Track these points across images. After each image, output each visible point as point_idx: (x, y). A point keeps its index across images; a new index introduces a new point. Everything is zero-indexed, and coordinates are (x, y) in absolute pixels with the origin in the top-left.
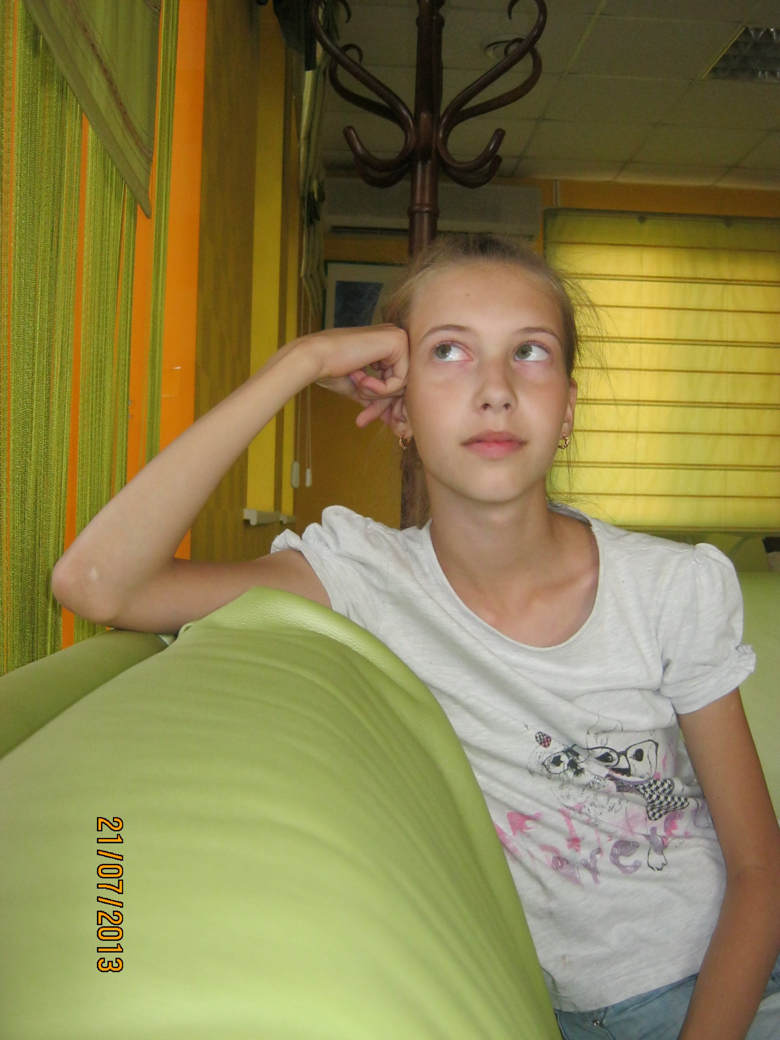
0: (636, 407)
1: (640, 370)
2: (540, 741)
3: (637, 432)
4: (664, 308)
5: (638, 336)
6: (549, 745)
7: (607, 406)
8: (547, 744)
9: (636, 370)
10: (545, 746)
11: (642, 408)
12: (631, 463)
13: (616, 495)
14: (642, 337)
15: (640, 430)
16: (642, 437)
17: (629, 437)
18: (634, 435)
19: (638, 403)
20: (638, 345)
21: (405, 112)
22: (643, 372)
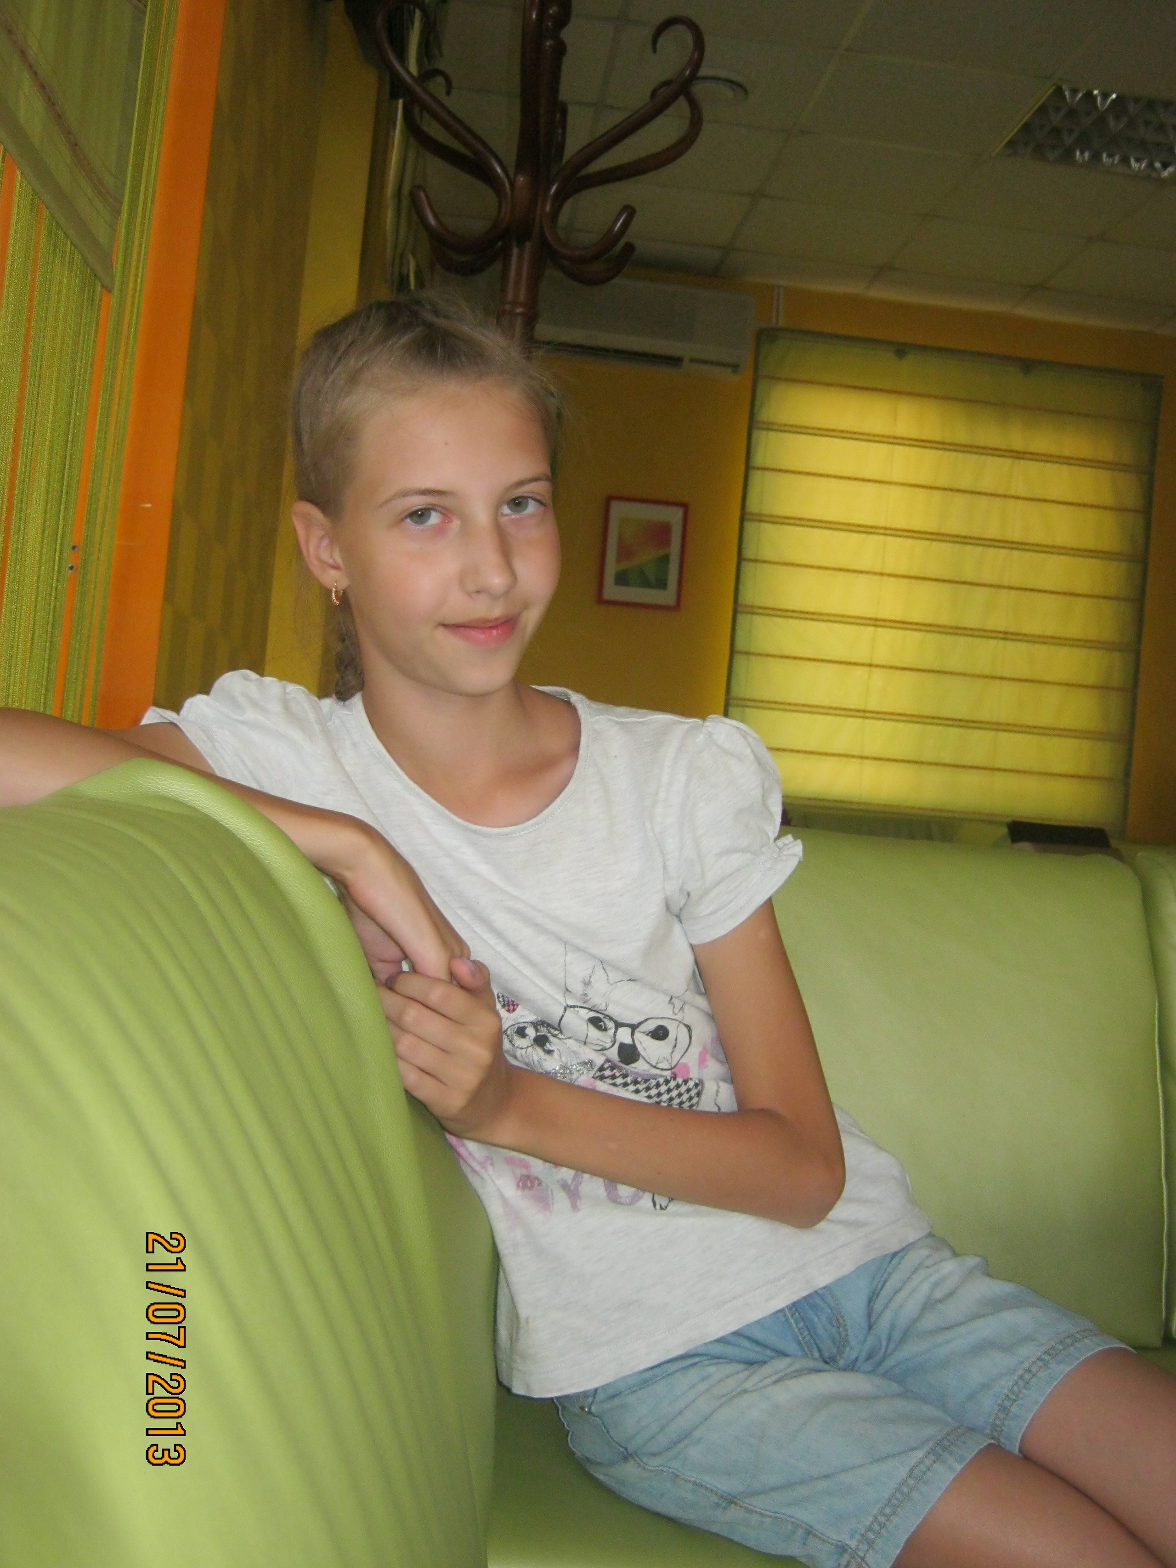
0: (871, 629)
1: (882, 574)
3: (870, 665)
4: (923, 487)
5: (882, 524)
6: (514, 1009)
7: (830, 624)
8: (511, 1007)
9: (875, 574)
10: (509, 1010)
11: (880, 630)
12: (858, 711)
13: (834, 755)
14: (888, 525)
15: (875, 662)
16: (878, 673)
17: (859, 671)
18: (867, 669)
19: (876, 622)
20: (882, 537)
22: (885, 578)
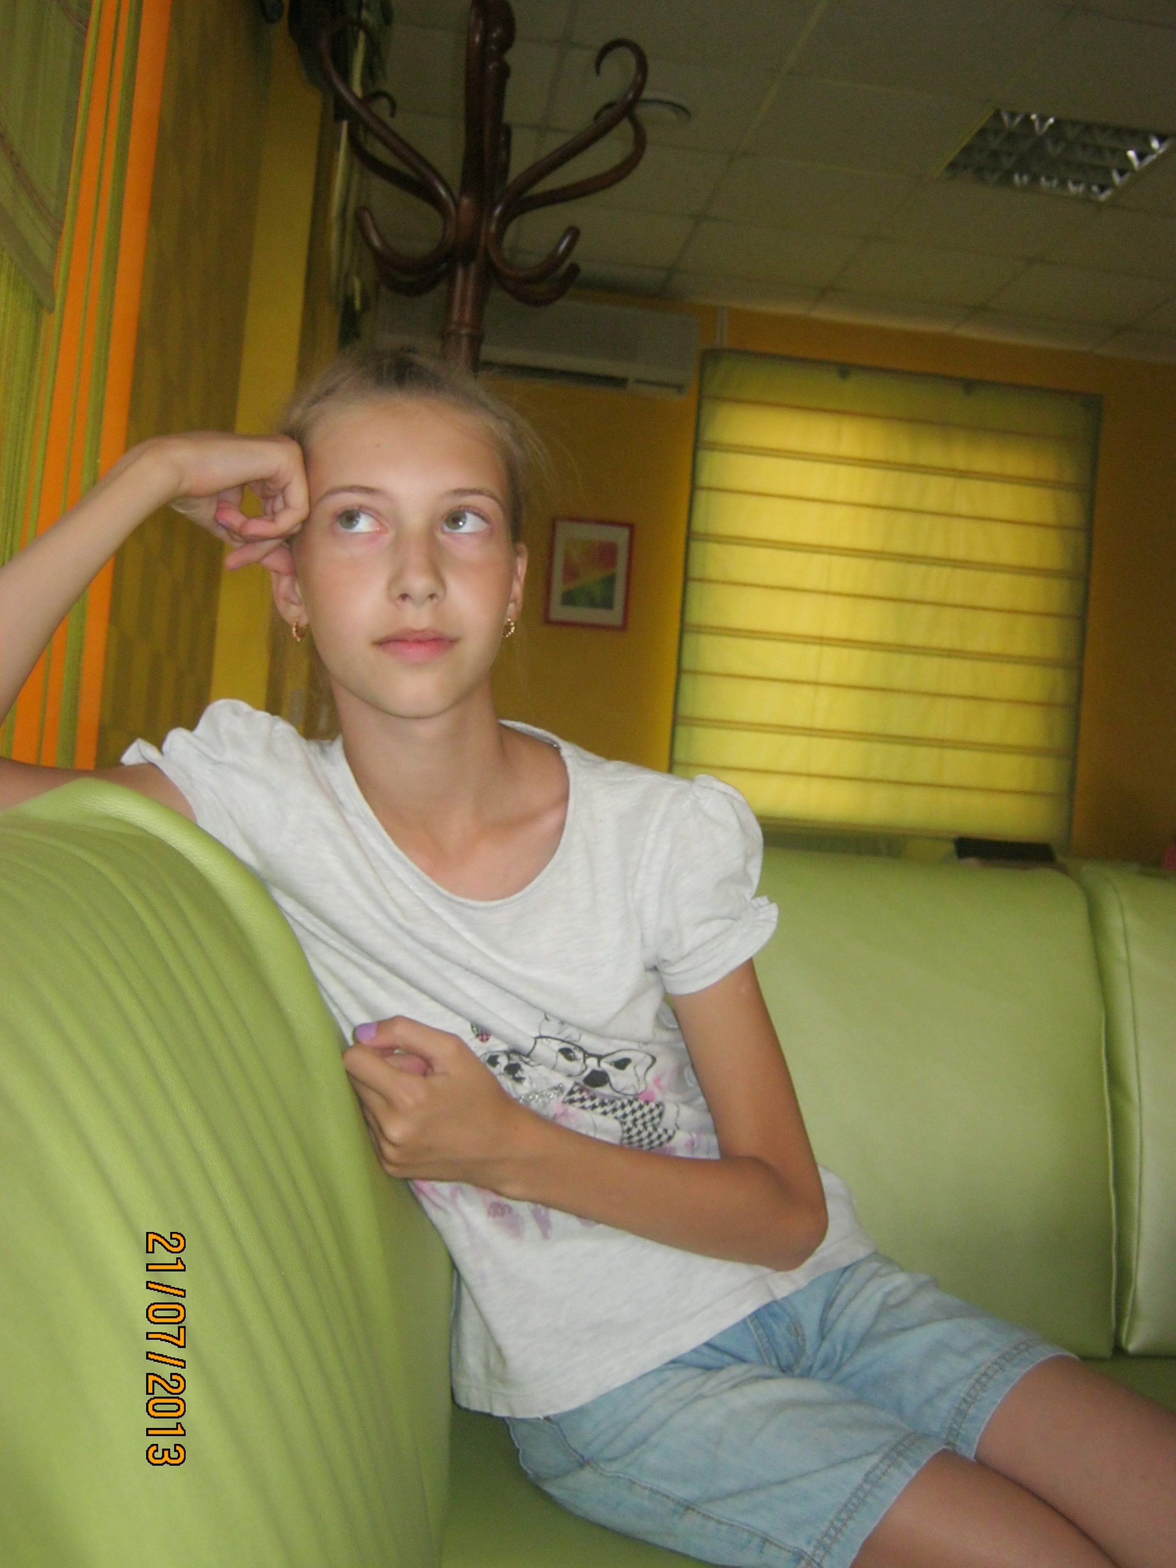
0: (817, 647)
1: (827, 593)
2: (476, 1033)
3: (817, 684)
5: (827, 545)
6: (487, 1039)
8: (485, 1037)
9: (821, 593)
10: (482, 1040)
11: (826, 649)
12: (805, 729)
13: (781, 773)
14: (833, 545)
15: (822, 680)
16: (824, 694)
18: (814, 687)
19: (821, 641)
20: (827, 557)
21: (443, 192)
22: (830, 598)
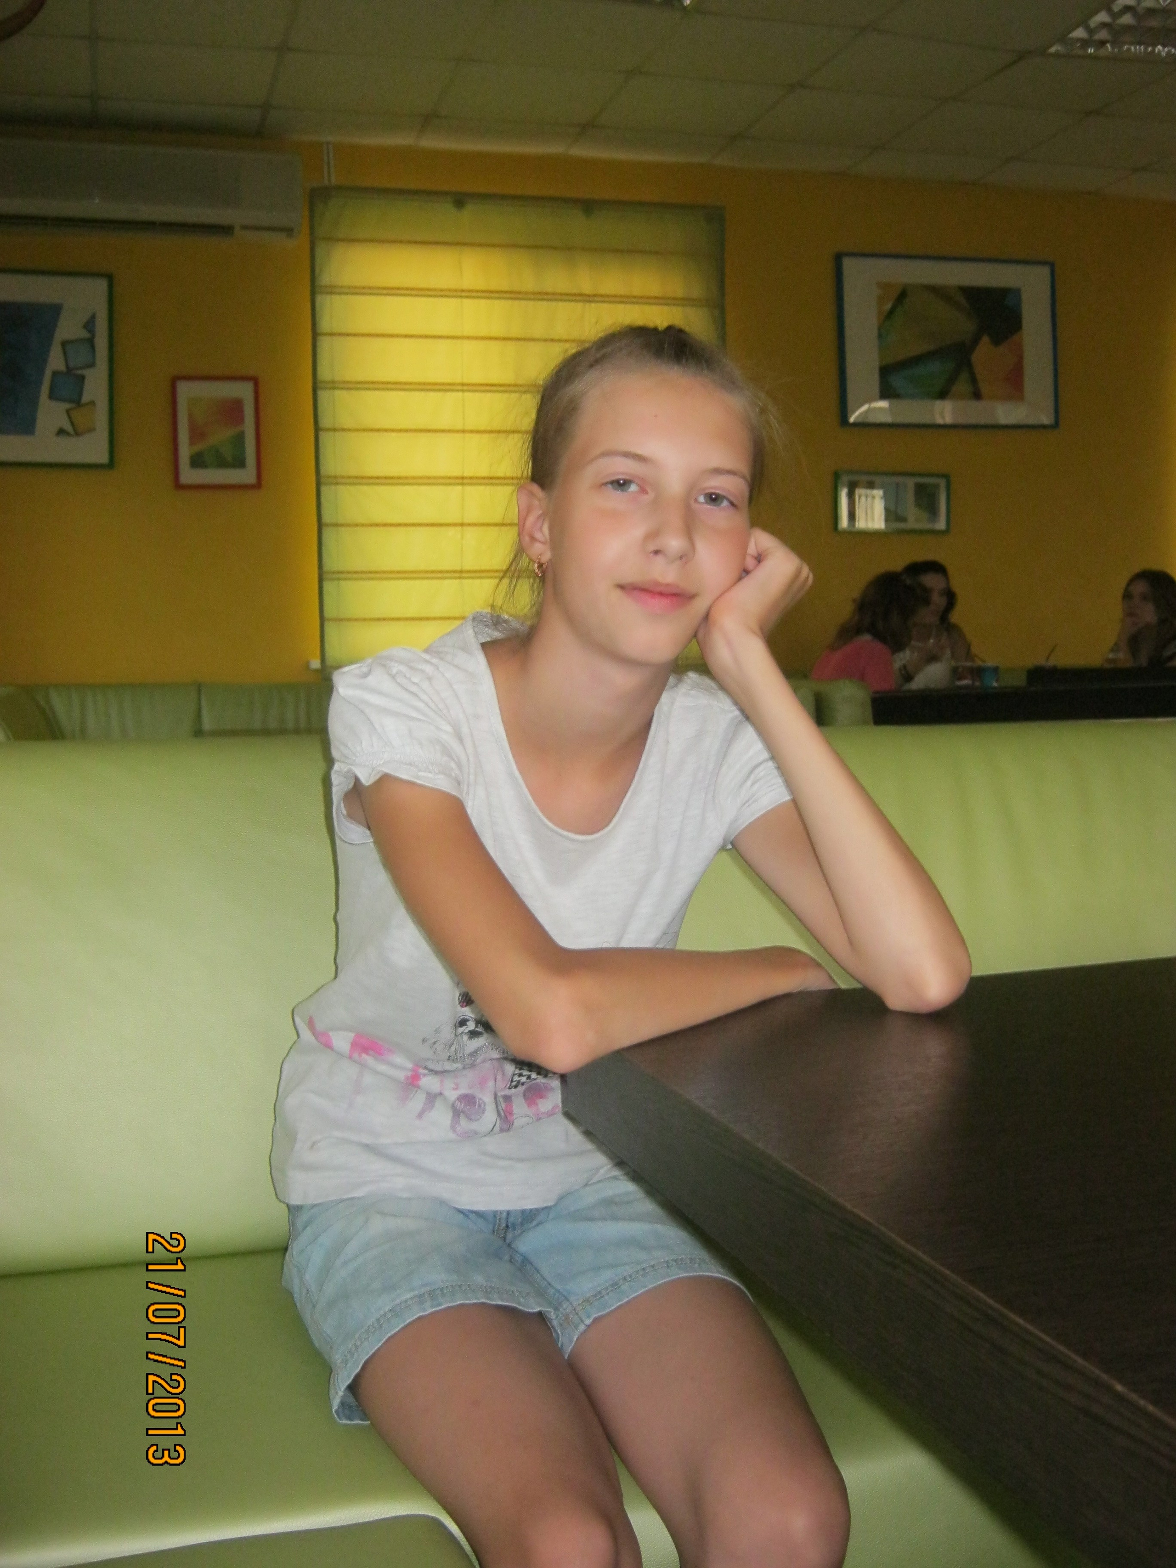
0: (459, 488)
1: (463, 431)
3: (462, 525)
4: (496, 339)
5: (459, 381)
7: (415, 487)
9: (457, 431)
11: (468, 489)
12: (455, 572)
13: (435, 619)
14: (465, 381)
15: (466, 521)
16: (471, 534)
17: (452, 532)
18: (459, 528)
19: (462, 481)
20: (460, 394)
22: (467, 435)
